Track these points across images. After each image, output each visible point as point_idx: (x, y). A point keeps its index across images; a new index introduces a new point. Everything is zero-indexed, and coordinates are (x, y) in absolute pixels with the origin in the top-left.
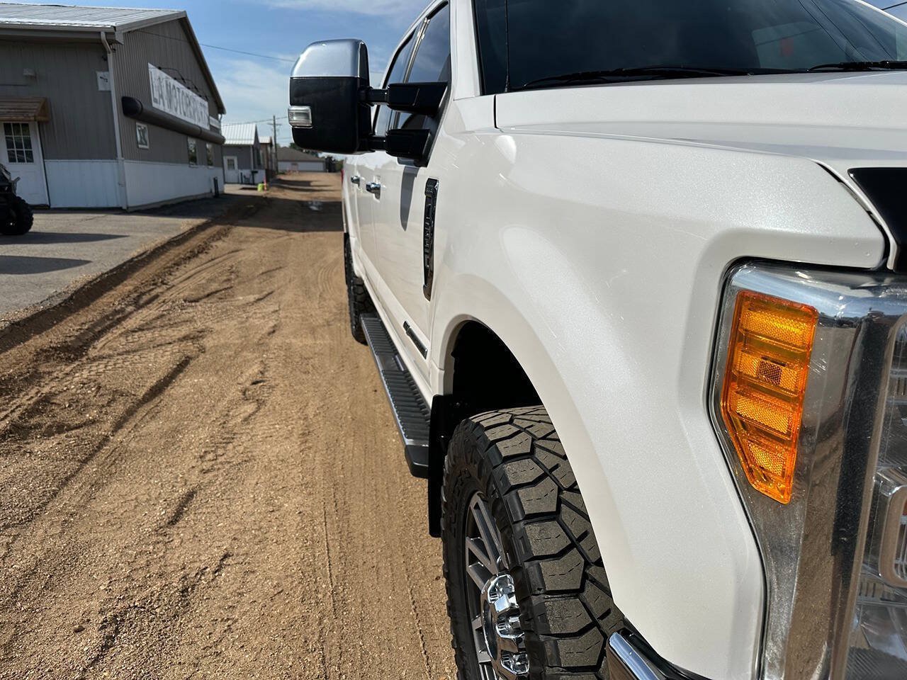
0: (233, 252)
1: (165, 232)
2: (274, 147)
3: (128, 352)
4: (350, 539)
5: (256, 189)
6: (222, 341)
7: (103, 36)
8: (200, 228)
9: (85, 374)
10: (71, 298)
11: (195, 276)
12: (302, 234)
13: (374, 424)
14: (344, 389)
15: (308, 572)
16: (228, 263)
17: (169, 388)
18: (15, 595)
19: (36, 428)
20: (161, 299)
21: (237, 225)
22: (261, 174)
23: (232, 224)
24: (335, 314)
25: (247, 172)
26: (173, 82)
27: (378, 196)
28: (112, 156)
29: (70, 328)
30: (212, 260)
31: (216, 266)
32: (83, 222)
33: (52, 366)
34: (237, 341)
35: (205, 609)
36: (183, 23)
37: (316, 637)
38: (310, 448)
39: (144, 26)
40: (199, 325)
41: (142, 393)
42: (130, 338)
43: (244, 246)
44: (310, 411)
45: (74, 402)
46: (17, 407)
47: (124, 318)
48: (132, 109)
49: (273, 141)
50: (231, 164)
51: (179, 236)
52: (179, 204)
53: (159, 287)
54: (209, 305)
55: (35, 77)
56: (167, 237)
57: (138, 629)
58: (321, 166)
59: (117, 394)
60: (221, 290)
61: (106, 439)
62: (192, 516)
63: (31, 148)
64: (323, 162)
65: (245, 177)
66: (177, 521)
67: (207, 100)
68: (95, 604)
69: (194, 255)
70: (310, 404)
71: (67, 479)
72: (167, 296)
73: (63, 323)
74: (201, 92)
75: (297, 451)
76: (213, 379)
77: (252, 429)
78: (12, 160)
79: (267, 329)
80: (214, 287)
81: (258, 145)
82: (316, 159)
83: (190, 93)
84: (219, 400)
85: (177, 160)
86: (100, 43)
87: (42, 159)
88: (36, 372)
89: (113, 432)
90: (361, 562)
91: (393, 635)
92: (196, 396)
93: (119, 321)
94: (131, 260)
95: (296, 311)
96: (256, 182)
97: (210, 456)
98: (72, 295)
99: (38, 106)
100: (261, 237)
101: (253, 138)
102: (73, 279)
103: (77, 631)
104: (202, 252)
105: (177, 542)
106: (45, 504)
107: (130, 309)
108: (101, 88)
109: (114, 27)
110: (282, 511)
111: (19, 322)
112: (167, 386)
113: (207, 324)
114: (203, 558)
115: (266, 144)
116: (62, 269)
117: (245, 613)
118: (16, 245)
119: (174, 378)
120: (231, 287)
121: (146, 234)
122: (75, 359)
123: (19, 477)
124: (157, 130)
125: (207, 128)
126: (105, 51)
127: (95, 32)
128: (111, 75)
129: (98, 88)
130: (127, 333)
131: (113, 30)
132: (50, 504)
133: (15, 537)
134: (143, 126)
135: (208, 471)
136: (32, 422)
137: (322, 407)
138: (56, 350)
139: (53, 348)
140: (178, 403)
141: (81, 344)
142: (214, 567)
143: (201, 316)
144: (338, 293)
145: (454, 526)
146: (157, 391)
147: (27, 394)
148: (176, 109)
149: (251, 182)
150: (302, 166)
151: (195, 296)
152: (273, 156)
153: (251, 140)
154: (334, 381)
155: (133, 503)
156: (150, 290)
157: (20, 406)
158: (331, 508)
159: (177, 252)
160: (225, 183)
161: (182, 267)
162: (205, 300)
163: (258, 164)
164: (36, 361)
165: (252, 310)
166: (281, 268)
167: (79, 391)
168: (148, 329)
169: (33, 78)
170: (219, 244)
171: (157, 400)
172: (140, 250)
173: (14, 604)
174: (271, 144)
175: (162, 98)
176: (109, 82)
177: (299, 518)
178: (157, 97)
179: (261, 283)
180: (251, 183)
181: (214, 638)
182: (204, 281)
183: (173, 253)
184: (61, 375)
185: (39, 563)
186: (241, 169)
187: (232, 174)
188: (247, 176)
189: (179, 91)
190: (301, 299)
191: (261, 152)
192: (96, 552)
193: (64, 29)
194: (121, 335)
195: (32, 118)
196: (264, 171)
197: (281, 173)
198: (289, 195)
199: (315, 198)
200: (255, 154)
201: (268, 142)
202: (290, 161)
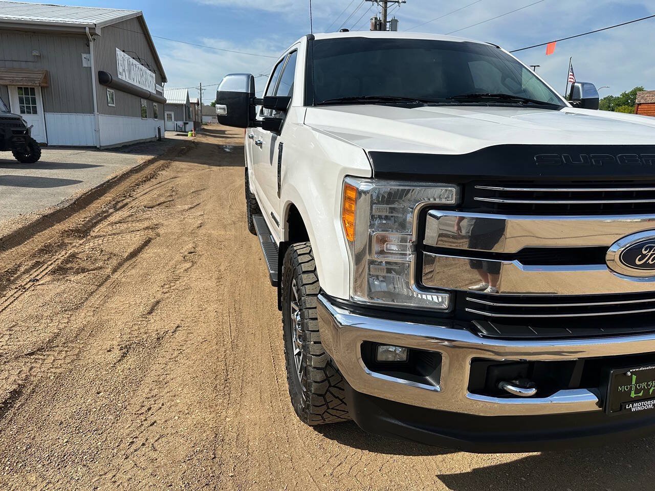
0: (173, 178)
1: (127, 164)
2: (200, 106)
3: (114, 234)
4: (241, 323)
5: (187, 135)
6: (170, 230)
7: (87, 30)
8: (150, 162)
9: (92, 244)
10: (74, 203)
11: (150, 192)
12: (218, 167)
13: (258, 275)
14: (242, 258)
15: (220, 334)
16: (171, 185)
17: (140, 254)
18: (76, 337)
19: (70, 269)
20: (130, 206)
21: (175, 161)
22: (191, 125)
23: (171, 160)
24: (239, 218)
25: (180, 123)
26: (131, 60)
27: (261, 147)
28: (91, 111)
29: (77, 220)
30: (160, 183)
31: (163, 187)
32: (71, 156)
33: (71, 240)
34: (178, 231)
35: (169, 345)
36: (140, 20)
37: (223, 357)
38: (222, 285)
39: (114, 23)
40: (155, 221)
41: (126, 255)
42: (114, 227)
43: (180, 175)
44: (222, 268)
45: (89, 257)
46: (57, 260)
47: (109, 216)
48: (105, 79)
49: (200, 101)
50: (170, 117)
51: (137, 166)
52: (135, 144)
53: (128, 198)
54: (160, 210)
55: (40, 56)
56: (129, 167)
57: (137, 351)
59: (112, 255)
60: (167, 202)
61: (109, 276)
62: (159, 311)
63: (36, 104)
65: (179, 126)
66: (151, 313)
67: (155, 73)
68: (115, 343)
69: (147, 179)
70: (222, 265)
71: (92, 293)
72: (133, 204)
73: (71, 217)
74: (151, 68)
75: (215, 286)
76: (166, 250)
77: (189, 275)
78: (23, 112)
79: (196, 225)
80: (162, 199)
81: (189, 104)
83: (143, 68)
84: (170, 260)
85: (133, 115)
86: (85, 34)
87: (43, 112)
88: (63, 242)
89: (112, 273)
90: (247, 331)
91: (260, 358)
92: (156, 258)
93: (106, 217)
94: (108, 181)
95: (214, 215)
96: (187, 130)
97: (167, 286)
98: (75, 201)
99: (42, 76)
100: (191, 169)
101: (186, 99)
102: (75, 192)
103: (108, 351)
104: (152, 178)
105: (152, 321)
106: (83, 303)
107: (111, 211)
108: (85, 65)
109: (95, 24)
110: (207, 310)
111: (47, 215)
112: (139, 253)
113: (160, 221)
114: (166, 327)
115: (194, 103)
116: (65, 185)
117: (188, 348)
118: (31, 170)
119: (142, 249)
120: (173, 200)
121: (115, 165)
122: (84, 237)
123: (67, 290)
124: (121, 94)
125: (155, 92)
126: (88, 40)
127: (82, 27)
128: (92, 56)
129: (82, 65)
130: (112, 224)
131: (94, 26)
132: (85, 303)
133: (71, 315)
134: (112, 91)
135: (166, 293)
136: (68, 266)
137: (229, 266)
138: (72, 232)
139: (71, 230)
140: (147, 262)
141: (86, 229)
142: (172, 331)
143: (156, 216)
144: (242, 206)
145: (286, 298)
146: (134, 255)
147: (60, 254)
148: (134, 79)
149: (183, 130)
151: (151, 205)
152: (199, 112)
153: (184, 100)
154: (236, 254)
155: (128, 305)
156: (123, 200)
157: (58, 259)
158: (232, 310)
159: (137, 177)
160: (165, 131)
161: (141, 187)
162: (157, 207)
163: (189, 117)
164: (62, 237)
165: (187, 214)
166: (204, 189)
167: (90, 253)
168: (124, 222)
170: (164, 172)
171: (134, 259)
172: (114, 176)
173: (76, 340)
174: (198, 104)
175: (125, 72)
176: (91, 61)
177: (215, 314)
178: (121, 71)
179: (192, 198)
180: (183, 131)
181: (174, 356)
182: (156, 196)
183: (135, 177)
184: (77, 245)
185: (85, 326)
186: (176, 121)
187: (170, 124)
188: (181, 126)
189: (136, 67)
190: (218, 208)
191: (191, 109)
192: (112, 323)
193: (61, 25)
194: (109, 225)
195: (38, 84)
196: (193, 123)
197: (205, 124)
198: (210, 140)
199: (228, 143)
200: (187, 111)
201: (196, 102)
202: (210, 116)
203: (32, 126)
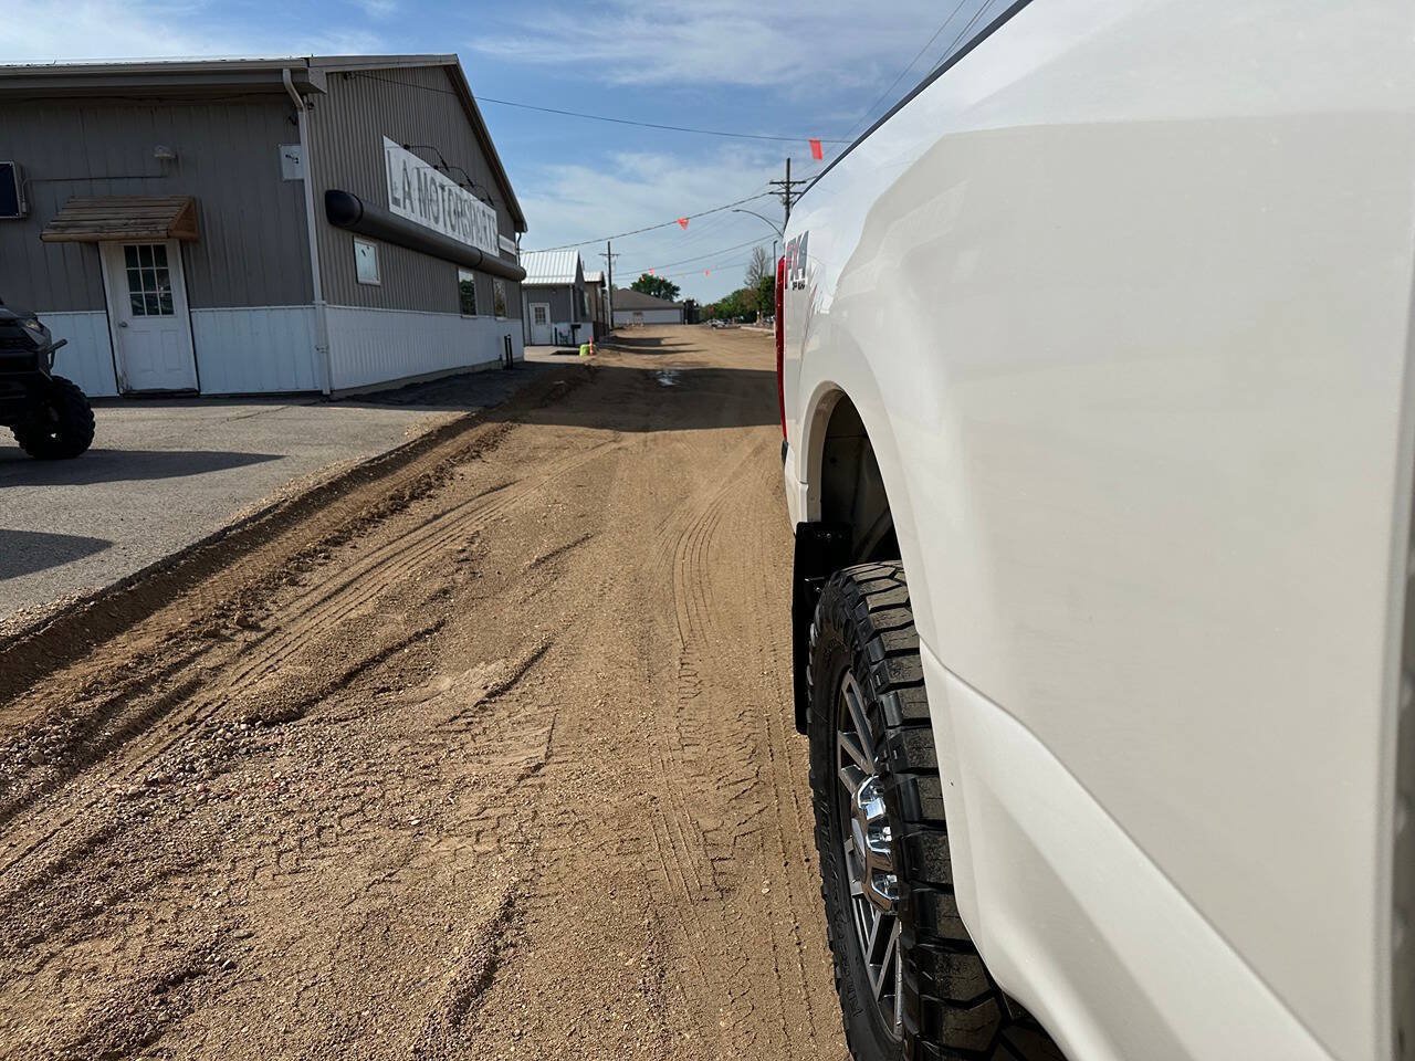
0: (493, 490)
2: (607, 288)
5: (578, 353)
7: (287, 75)
8: (447, 432)
16: (470, 527)
21: (525, 422)
22: (586, 331)
23: (514, 420)
25: (564, 327)
26: (430, 172)
28: (307, 299)
31: (434, 538)
36: (451, 73)
39: (371, 68)
43: (522, 472)
48: (345, 214)
49: (607, 279)
50: (540, 315)
52: (438, 381)
55: (176, 160)
58: (677, 315)
63: (169, 289)
64: (680, 308)
65: (561, 334)
67: (495, 207)
69: (396, 506)
78: (137, 311)
81: (580, 285)
82: (670, 304)
83: (464, 193)
85: (437, 307)
86: (280, 93)
87: (186, 307)
94: (220, 535)
96: (577, 342)
99: (176, 212)
100: (561, 449)
101: (574, 273)
104: (420, 497)
108: (287, 175)
109: (306, 60)
115: (595, 283)
120: (438, 628)
124: (398, 253)
125: (496, 254)
126: (294, 108)
127: (272, 70)
128: (302, 151)
129: (282, 176)
131: (304, 66)
134: (370, 246)
148: (437, 220)
149: (571, 342)
150: (648, 316)
152: (606, 301)
153: (572, 276)
156: (178, 667)
160: (526, 344)
163: (582, 313)
166: (586, 538)
169: (174, 161)
170: (472, 469)
174: (602, 283)
175: (410, 199)
176: (301, 162)
178: (399, 195)
180: (571, 345)
186: (556, 322)
187: (542, 331)
188: (565, 334)
189: (442, 189)
191: (586, 295)
195: (164, 233)
196: (591, 326)
197: (619, 328)
198: (627, 360)
199: (667, 365)
200: (577, 299)
201: (598, 279)
202: (630, 310)
203: (64, 343)
